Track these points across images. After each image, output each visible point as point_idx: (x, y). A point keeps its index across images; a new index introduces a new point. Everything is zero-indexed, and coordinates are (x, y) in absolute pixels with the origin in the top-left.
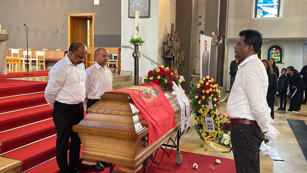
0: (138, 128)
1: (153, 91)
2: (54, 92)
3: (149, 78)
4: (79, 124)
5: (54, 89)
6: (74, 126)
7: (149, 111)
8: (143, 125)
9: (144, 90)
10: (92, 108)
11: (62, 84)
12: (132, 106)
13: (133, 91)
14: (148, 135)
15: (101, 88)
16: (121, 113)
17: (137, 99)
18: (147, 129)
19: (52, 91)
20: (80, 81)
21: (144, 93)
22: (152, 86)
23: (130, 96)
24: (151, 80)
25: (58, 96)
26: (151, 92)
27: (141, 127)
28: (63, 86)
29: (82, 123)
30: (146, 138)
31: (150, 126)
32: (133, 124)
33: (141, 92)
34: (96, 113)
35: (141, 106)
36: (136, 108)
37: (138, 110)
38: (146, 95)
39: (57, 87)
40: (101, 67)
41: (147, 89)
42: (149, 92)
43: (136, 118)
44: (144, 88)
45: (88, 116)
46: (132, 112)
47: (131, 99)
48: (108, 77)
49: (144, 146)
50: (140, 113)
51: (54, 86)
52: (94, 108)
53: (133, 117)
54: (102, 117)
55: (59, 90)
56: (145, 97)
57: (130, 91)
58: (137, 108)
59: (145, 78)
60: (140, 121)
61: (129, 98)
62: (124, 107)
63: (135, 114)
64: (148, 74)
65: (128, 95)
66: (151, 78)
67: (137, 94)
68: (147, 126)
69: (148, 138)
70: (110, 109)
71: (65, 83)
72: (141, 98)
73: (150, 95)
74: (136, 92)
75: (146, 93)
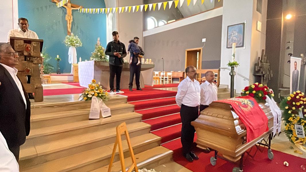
0: (239, 129)
1: (249, 102)
3: (245, 92)
4: (195, 121)
5: (180, 96)
6: (192, 122)
7: (247, 118)
8: (242, 128)
9: (242, 101)
10: (204, 111)
11: (185, 93)
12: (233, 113)
13: (234, 102)
14: (246, 136)
15: (210, 98)
16: (225, 117)
17: (236, 108)
18: (245, 131)
19: (179, 97)
20: (197, 91)
21: (242, 104)
22: (249, 98)
23: (231, 106)
24: (247, 94)
25: (183, 100)
26: (248, 103)
27: (241, 129)
29: (196, 120)
30: (245, 138)
31: (248, 129)
32: (234, 126)
33: (239, 103)
34: (207, 115)
35: (240, 114)
36: (236, 115)
37: (238, 117)
38: (244, 105)
39: (182, 95)
40: (210, 83)
41: (245, 100)
42: (246, 103)
43: (236, 122)
45: (201, 116)
46: (233, 117)
47: (232, 108)
48: (215, 91)
49: (243, 143)
50: (240, 119)
51: (181, 94)
52: (205, 112)
53: (235, 121)
54: (211, 118)
55: (183, 97)
56: (243, 107)
57: (232, 102)
58: (238, 115)
59: (242, 92)
60: (239, 124)
61: (231, 107)
62: (227, 113)
63: (235, 119)
64: (244, 89)
65: (230, 105)
66: (247, 92)
67: (237, 104)
68: (246, 129)
69: (246, 138)
70: (217, 114)
71: (187, 92)
72: (240, 107)
73: (247, 105)
74: (236, 102)
75: (244, 104)
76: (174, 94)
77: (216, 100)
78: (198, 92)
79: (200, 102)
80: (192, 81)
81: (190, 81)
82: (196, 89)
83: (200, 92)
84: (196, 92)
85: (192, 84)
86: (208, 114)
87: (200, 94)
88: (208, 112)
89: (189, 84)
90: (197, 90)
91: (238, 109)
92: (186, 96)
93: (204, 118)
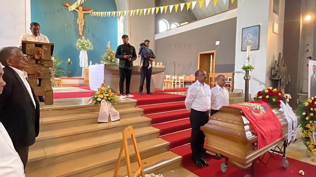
0: (249, 135)
1: (261, 107)
2: (190, 102)
3: (258, 97)
4: (205, 126)
5: (190, 100)
7: (258, 123)
8: (253, 134)
9: (254, 106)
11: (194, 97)
12: (244, 118)
13: (245, 107)
14: (257, 142)
15: (221, 102)
16: (235, 122)
17: (247, 113)
18: (256, 137)
19: (189, 101)
21: (254, 109)
22: (262, 103)
23: (242, 111)
24: (260, 99)
26: (260, 108)
27: (251, 135)
28: (195, 98)
29: (206, 125)
31: (259, 135)
32: (244, 132)
33: (251, 108)
34: (216, 120)
35: (251, 119)
36: (247, 120)
37: (249, 122)
39: (191, 99)
40: (221, 88)
41: (257, 106)
42: (258, 108)
43: (247, 127)
44: (254, 105)
46: (243, 122)
49: (254, 150)
50: (250, 124)
51: (190, 98)
52: (215, 116)
53: (245, 127)
54: (220, 123)
55: (193, 101)
56: (255, 112)
57: (242, 107)
58: (249, 120)
59: (255, 97)
60: (250, 130)
61: (242, 112)
62: (237, 118)
63: (246, 125)
64: (257, 93)
65: (241, 110)
66: (260, 97)
67: (248, 109)
68: (256, 135)
69: (257, 144)
70: (227, 119)
71: (197, 96)
72: (252, 113)
73: (259, 111)
74: (247, 107)
75: (256, 109)
76: (184, 98)
77: (228, 104)
78: (208, 96)
79: (210, 107)
80: (202, 85)
81: (200, 85)
82: (206, 92)
83: (210, 97)
84: (206, 96)
85: (202, 88)
86: (218, 119)
87: (210, 99)
88: (218, 117)
89: (198, 88)
90: (207, 94)
91: (248, 114)
92: (196, 100)
93: (214, 123)
